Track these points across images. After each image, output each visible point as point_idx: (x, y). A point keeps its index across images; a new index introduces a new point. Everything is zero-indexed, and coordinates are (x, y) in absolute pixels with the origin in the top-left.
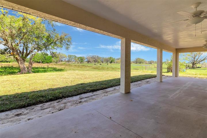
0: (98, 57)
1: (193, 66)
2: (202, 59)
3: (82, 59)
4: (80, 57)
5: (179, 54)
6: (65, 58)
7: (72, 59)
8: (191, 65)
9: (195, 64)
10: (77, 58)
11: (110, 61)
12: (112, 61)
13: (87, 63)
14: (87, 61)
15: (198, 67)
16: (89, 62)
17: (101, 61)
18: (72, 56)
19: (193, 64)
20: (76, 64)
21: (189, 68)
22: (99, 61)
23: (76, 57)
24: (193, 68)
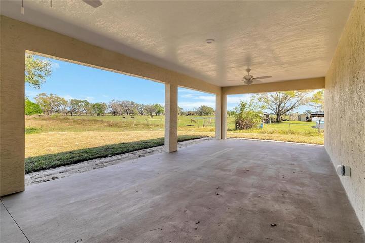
0: (133, 103)
1: (277, 119)
2: (290, 108)
3: (101, 107)
4: (97, 104)
5: (228, 95)
6: (63, 107)
7: (79, 107)
8: (275, 117)
9: (280, 115)
10: (90, 107)
11: (157, 111)
12: (159, 111)
13: (111, 114)
14: (111, 113)
15: (286, 120)
16: (114, 113)
17: (139, 112)
18: (80, 101)
19: (278, 115)
20: (89, 117)
21: (272, 122)
22: (135, 111)
23: (88, 104)
24: (278, 121)
